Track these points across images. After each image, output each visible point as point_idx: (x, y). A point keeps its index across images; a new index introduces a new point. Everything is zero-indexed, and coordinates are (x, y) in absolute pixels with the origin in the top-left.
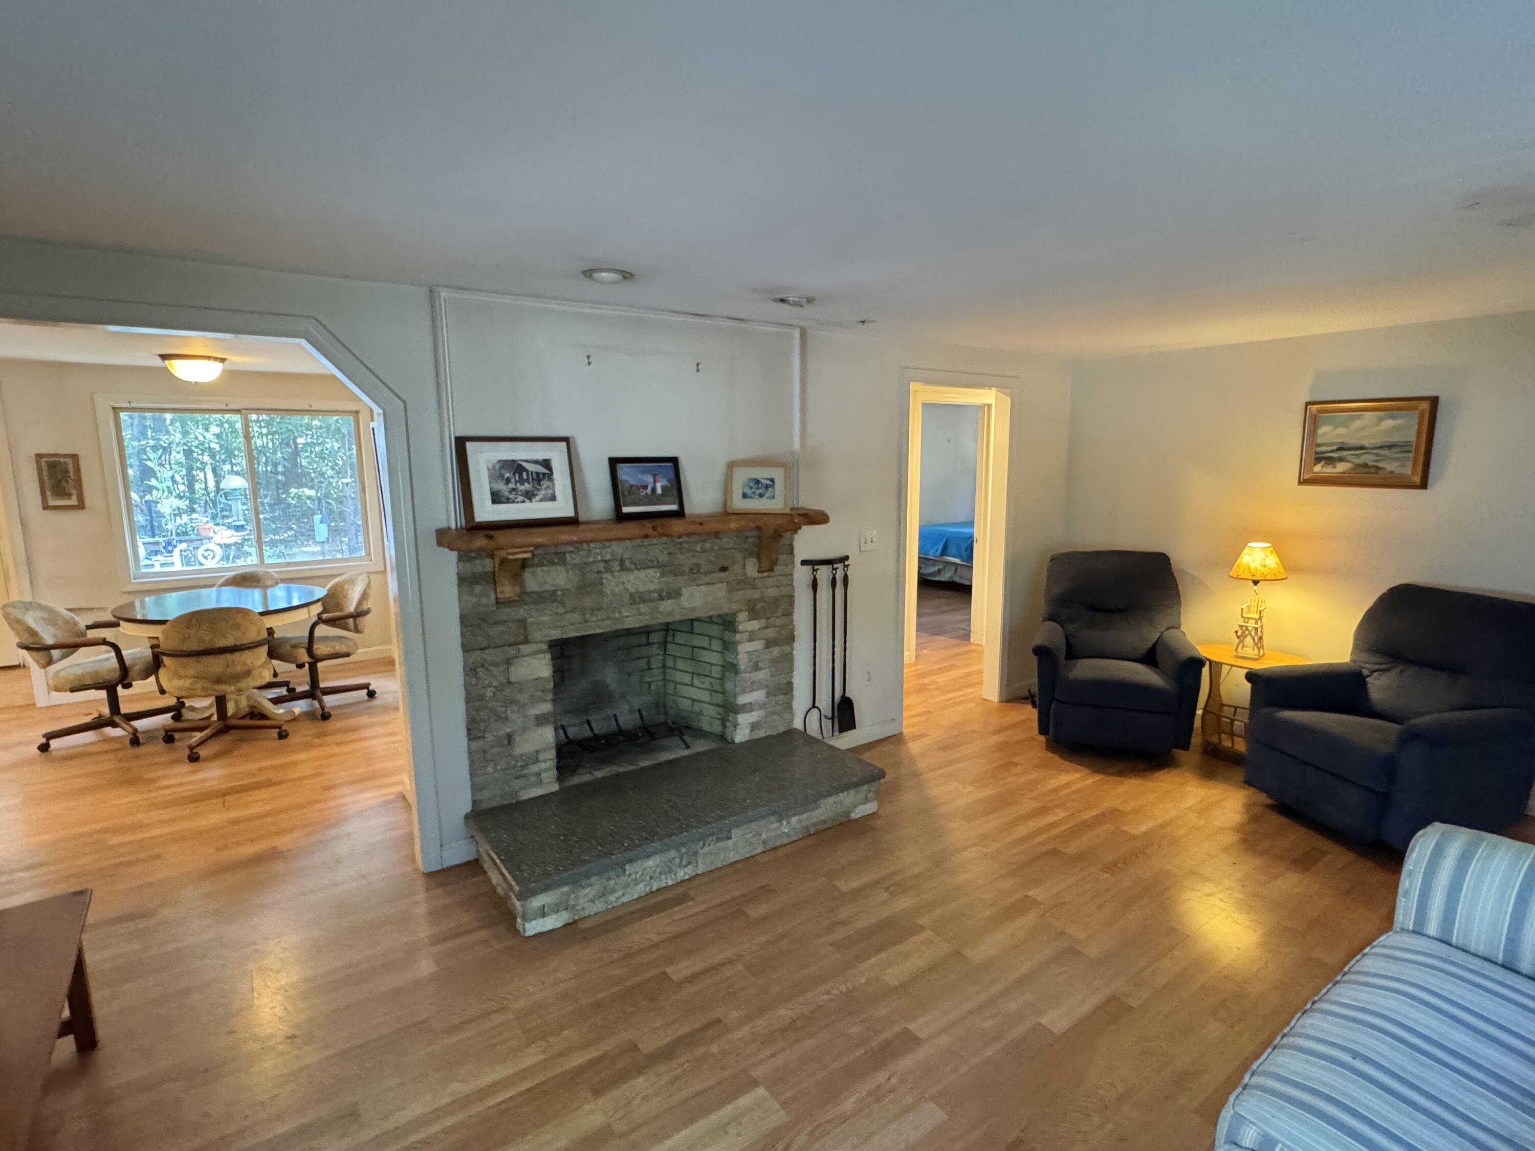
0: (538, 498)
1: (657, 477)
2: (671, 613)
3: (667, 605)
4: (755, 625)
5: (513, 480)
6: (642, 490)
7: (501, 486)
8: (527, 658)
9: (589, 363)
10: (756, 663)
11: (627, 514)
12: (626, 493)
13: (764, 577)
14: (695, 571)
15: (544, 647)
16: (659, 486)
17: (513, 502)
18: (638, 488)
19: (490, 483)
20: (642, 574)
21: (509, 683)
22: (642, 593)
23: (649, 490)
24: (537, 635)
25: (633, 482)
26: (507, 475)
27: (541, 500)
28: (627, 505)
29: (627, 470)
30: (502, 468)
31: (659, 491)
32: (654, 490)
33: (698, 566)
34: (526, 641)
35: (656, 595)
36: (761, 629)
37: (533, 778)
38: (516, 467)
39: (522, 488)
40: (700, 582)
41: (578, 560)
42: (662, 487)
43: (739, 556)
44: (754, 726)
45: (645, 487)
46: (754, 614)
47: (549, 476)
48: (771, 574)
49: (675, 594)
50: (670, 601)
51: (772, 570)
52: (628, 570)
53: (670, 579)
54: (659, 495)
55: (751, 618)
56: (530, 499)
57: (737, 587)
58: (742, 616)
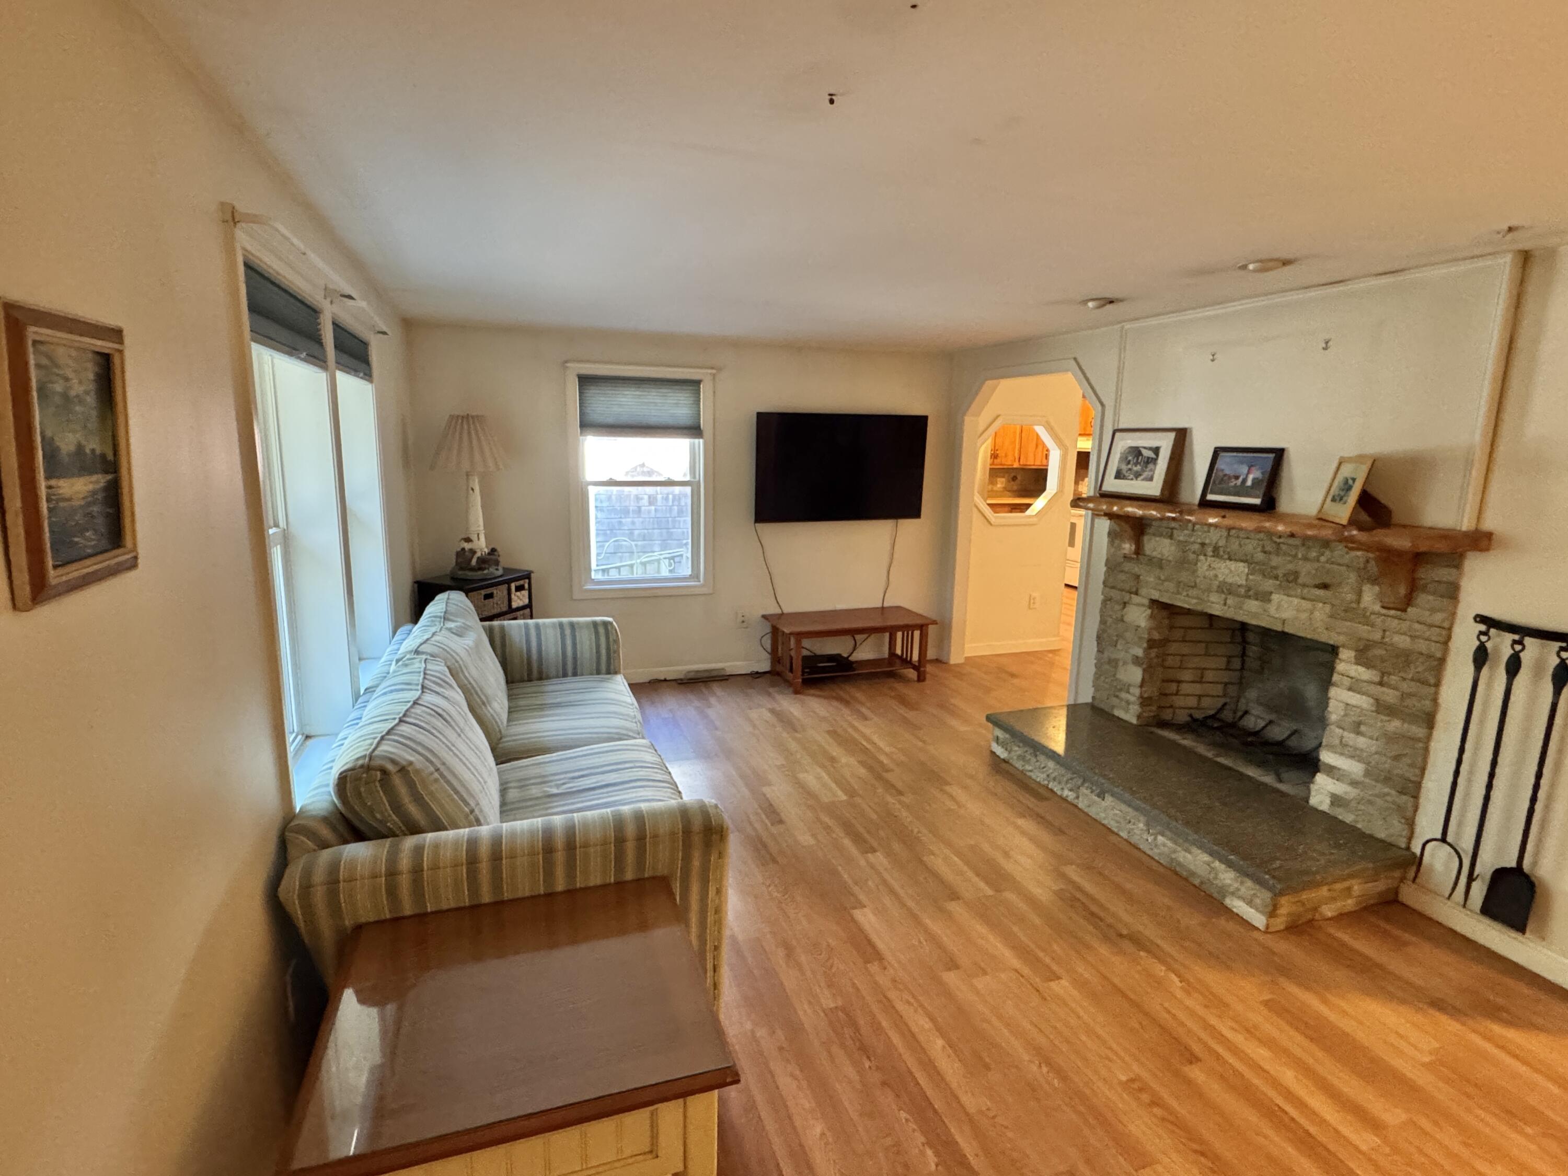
0: (1142, 477)
1: (1253, 468)
2: (1255, 615)
3: (1253, 605)
4: (1362, 673)
5: (1131, 463)
6: (1233, 480)
7: (1124, 467)
8: (1134, 606)
9: (1213, 360)
10: (1359, 724)
11: (1211, 501)
12: (1217, 483)
13: (1388, 616)
14: (1291, 580)
15: (1146, 602)
16: (1251, 477)
17: (1127, 479)
18: (1230, 478)
19: (1119, 462)
20: (1233, 565)
21: (1122, 620)
22: (1231, 584)
23: (1239, 482)
24: (1143, 591)
25: (1227, 472)
26: (1130, 458)
27: (1143, 480)
28: (1213, 493)
29: (1228, 460)
30: (1129, 452)
31: (1249, 483)
32: (1244, 481)
33: (1296, 574)
34: (1136, 593)
35: (1242, 591)
36: (1371, 682)
37: (1123, 703)
38: (1136, 452)
39: (1135, 469)
40: (1293, 593)
41: (1181, 538)
42: (1254, 479)
43: (1353, 577)
44: (1336, 800)
45: (1237, 478)
46: (1363, 656)
47: (1154, 461)
48: (1403, 615)
49: (1265, 597)
50: (1256, 602)
51: (1404, 610)
52: (1221, 558)
53: (1258, 578)
54: (1248, 487)
55: (1358, 662)
56: (1137, 477)
57: (1342, 614)
58: (1346, 654)
